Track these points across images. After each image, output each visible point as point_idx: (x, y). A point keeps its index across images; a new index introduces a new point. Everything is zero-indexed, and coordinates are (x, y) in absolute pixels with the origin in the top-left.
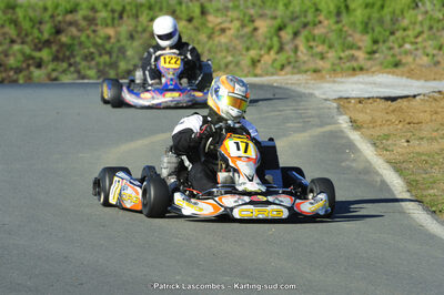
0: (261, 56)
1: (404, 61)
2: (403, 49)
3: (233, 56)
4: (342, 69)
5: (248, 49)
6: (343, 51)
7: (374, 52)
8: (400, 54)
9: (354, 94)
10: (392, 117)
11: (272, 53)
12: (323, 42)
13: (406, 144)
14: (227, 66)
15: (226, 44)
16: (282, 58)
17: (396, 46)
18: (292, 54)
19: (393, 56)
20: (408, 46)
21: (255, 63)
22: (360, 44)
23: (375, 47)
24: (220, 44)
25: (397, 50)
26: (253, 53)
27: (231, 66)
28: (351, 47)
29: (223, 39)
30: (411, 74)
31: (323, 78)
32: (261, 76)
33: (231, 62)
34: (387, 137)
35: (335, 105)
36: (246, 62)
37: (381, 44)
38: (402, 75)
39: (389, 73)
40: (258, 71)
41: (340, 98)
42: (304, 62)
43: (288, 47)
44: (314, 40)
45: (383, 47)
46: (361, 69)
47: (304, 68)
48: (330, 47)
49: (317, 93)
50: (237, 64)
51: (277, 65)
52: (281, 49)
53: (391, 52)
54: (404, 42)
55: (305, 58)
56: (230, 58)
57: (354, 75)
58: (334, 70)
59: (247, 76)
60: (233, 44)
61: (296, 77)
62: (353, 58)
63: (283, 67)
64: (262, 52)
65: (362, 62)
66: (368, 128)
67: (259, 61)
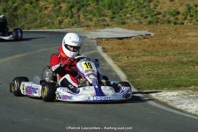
0: (64, 20)
1: (126, 22)
2: (126, 16)
3: (51, 19)
4: (99, 25)
5: (57, 16)
6: (100, 17)
7: (114, 18)
8: (125, 18)
9: (104, 37)
10: (121, 47)
11: (68, 18)
12: (91, 13)
13: (127, 59)
14: (48, 24)
15: (47, 14)
16: (73, 20)
17: (123, 15)
18: (77, 19)
19: (122, 19)
20: (128, 15)
21: (60, 22)
22: (107, 14)
23: (114, 16)
24: (45, 14)
25: (123, 17)
26: (60, 18)
27: (50, 24)
28: (103, 16)
29: (46, 12)
30: (129, 28)
31: (90, 29)
32: (63, 28)
33: (50, 22)
34: (118, 55)
35: (96, 41)
36: (56, 22)
37: (116, 15)
38: (125, 28)
39: (119, 27)
40: (62, 26)
41: (98, 38)
42: (83, 22)
43: (75, 16)
44: (87, 12)
45: (117, 16)
46: (108, 25)
47: (83, 25)
48: (94, 15)
49: (88, 36)
50: (53, 23)
51: (71, 23)
52: (72, 17)
53: (121, 18)
54: (127, 13)
55: (83, 21)
56: (49, 21)
57: (104, 28)
58: (96, 26)
59: (57, 29)
60: (51, 14)
61: (79, 29)
62: (104, 20)
63: (73, 24)
64: (64, 18)
65: (108, 22)
66: (110, 52)
67: (62, 22)
